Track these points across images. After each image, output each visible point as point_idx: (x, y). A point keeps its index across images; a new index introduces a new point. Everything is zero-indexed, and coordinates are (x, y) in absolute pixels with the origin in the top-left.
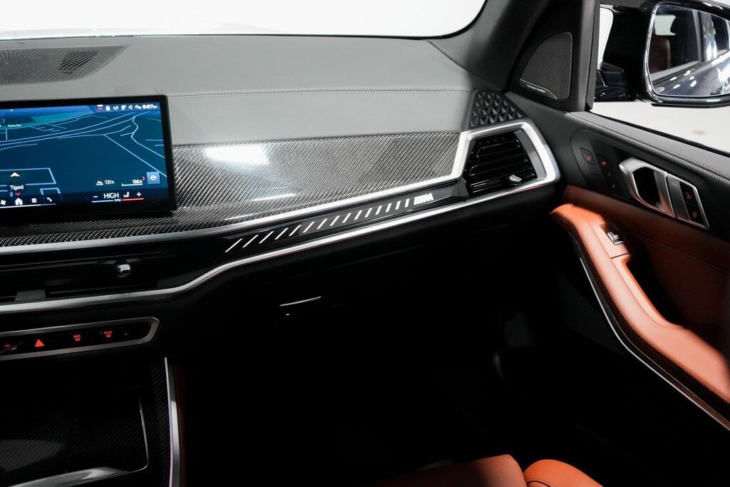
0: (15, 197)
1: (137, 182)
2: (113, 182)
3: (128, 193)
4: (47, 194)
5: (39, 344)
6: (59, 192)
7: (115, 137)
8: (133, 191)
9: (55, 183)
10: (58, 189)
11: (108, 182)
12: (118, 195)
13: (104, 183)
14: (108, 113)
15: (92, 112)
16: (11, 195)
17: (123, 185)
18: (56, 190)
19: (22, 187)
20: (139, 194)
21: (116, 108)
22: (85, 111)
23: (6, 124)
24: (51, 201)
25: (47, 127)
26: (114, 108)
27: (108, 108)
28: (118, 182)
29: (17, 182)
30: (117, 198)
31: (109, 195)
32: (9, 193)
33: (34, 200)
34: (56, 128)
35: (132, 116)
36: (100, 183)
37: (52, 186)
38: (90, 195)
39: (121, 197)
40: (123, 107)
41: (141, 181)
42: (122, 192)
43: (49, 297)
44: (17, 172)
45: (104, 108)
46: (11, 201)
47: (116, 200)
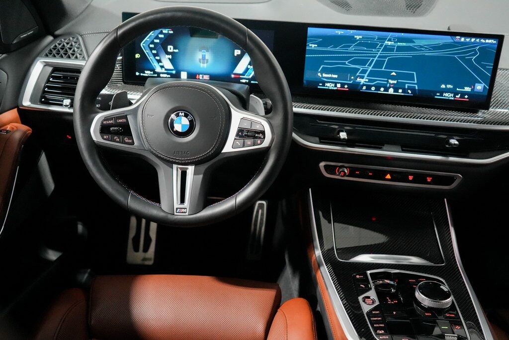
0: (390, 87)
1: (467, 89)
2: (452, 87)
3: (459, 95)
4: (409, 88)
5: (388, 177)
6: (417, 88)
7: (462, 58)
8: (463, 94)
9: (416, 82)
10: (416, 86)
11: (449, 86)
12: (452, 95)
13: (446, 86)
14: (462, 42)
15: (452, 41)
16: (388, 85)
17: (458, 89)
18: (415, 87)
19: (395, 82)
20: (466, 97)
21: (468, 40)
22: (448, 39)
23: (397, 42)
24: (410, 92)
25: (421, 47)
26: (467, 40)
27: (463, 39)
28: (455, 88)
29: (393, 78)
30: (451, 97)
31: (446, 95)
32: (387, 84)
33: (400, 91)
34: (426, 48)
35: (477, 46)
36: (443, 86)
37: (413, 84)
38: (435, 93)
39: (454, 97)
40: (473, 40)
41: (470, 89)
42: (456, 94)
43: (403, 151)
44: (395, 72)
45: (460, 39)
46: (386, 89)
47: (450, 98)
